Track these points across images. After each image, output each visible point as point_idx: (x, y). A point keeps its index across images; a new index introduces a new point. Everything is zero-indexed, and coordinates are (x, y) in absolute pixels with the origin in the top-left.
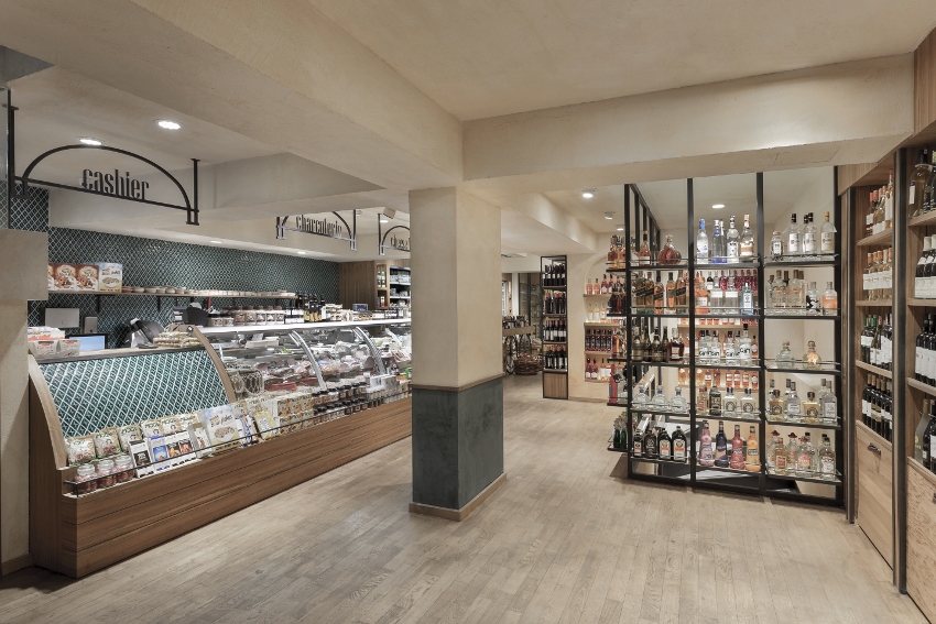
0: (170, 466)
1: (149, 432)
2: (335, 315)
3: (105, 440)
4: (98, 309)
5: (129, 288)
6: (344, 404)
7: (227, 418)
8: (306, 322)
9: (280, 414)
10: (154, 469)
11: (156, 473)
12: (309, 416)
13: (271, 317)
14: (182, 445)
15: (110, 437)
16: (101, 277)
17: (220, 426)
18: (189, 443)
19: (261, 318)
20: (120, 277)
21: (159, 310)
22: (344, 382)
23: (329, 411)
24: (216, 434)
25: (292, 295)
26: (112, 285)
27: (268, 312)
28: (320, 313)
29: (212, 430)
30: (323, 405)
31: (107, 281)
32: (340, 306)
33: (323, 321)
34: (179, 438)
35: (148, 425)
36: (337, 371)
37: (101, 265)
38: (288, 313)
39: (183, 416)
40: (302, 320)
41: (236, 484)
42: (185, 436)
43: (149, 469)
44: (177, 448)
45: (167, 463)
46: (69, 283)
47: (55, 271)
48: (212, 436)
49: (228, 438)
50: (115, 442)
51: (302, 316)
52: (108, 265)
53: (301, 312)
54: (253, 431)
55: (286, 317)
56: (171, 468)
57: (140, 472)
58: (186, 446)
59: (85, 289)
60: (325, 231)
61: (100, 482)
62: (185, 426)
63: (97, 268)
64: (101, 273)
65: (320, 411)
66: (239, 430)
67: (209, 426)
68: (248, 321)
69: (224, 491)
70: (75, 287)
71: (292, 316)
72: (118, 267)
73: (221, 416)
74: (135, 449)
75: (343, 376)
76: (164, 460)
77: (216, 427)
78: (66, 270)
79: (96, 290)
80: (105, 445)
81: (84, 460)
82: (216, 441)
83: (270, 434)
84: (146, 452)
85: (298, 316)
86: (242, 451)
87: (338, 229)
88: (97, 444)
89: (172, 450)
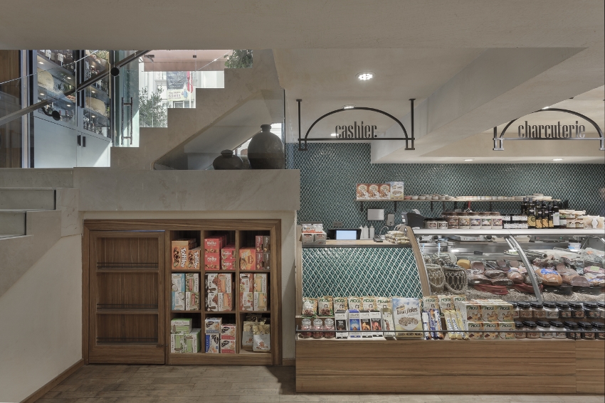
0: (361, 337)
1: (352, 306)
2: (574, 221)
3: (325, 304)
4: (395, 210)
5: (409, 197)
6: (565, 325)
7: (413, 310)
8: (530, 227)
9: (469, 318)
10: (348, 336)
11: (349, 339)
12: (507, 329)
13: (486, 222)
14: (374, 322)
15: (327, 303)
16: (392, 190)
17: (405, 315)
18: (379, 322)
19: (475, 222)
20: (402, 190)
21: (432, 211)
22: (577, 297)
23: (541, 329)
24: (401, 321)
25: (549, 198)
26: (398, 195)
27: (484, 217)
28: (550, 218)
29: (398, 317)
30: (533, 319)
31: (394, 193)
32: (584, 212)
33: (556, 227)
34: (371, 316)
35: (353, 301)
36: (568, 284)
37: (391, 183)
38: (508, 218)
39: (381, 298)
40: (526, 226)
41: (417, 370)
42: (377, 316)
43: (345, 334)
44: (368, 323)
45: (359, 334)
46: (375, 195)
47: (368, 188)
48: (397, 323)
49: (411, 327)
50: (330, 307)
51: (526, 222)
52: (396, 183)
53: (524, 218)
54: (438, 327)
55: (504, 222)
56: (361, 339)
57: (338, 335)
58: (377, 324)
59: (383, 198)
60: (558, 135)
61: (313, 334)
62: (380, 307)
63: (389, 185)
64: (391, 188)
65: (526, 325)
66: (424, 323)
67: (395, 313)
68: (460, 225)
69: (405, 372)
70: (378, 197)
71: (511, 222)
72: (401, 184)
73: (407, 307)
74: (338, 317)
75: (577, 289)
76: (358, 330)
77: (401, 316)
78: (373, 187)
79: (390, 199)
80: (323, 308)
81: (308, 314)
82: (399, 328)
83: (457, 335)
84: (344, 321)
85: (520, 222)
86: (424, 343)
87: (579, 129)
88: (320, 306)
89: (364, 324)
